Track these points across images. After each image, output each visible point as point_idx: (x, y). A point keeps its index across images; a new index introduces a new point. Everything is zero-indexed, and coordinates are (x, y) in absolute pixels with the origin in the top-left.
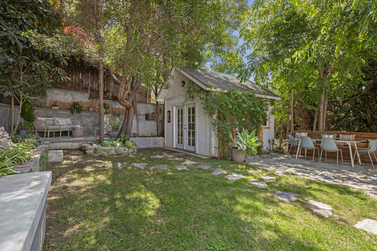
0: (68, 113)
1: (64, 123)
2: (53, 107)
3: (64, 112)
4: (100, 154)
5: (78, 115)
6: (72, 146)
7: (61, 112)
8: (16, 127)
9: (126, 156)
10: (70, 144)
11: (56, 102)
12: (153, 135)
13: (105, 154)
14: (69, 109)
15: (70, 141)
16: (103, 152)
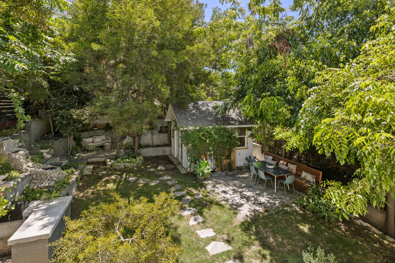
0: (103, 131)
1: (100, 140)
2: (94, 129)
3: (101, 131)
4: (114, 168)
5: (110, 132)
6: (101, 160)
7: (99, 131)
8: (71, 149)
9: (130, 169)
10: (99, 159)
11: (96, 124)
12: (166, 144)
13: (117, 168)
14: (104, 129)
15: (99, 157)
16: (116, 167)
